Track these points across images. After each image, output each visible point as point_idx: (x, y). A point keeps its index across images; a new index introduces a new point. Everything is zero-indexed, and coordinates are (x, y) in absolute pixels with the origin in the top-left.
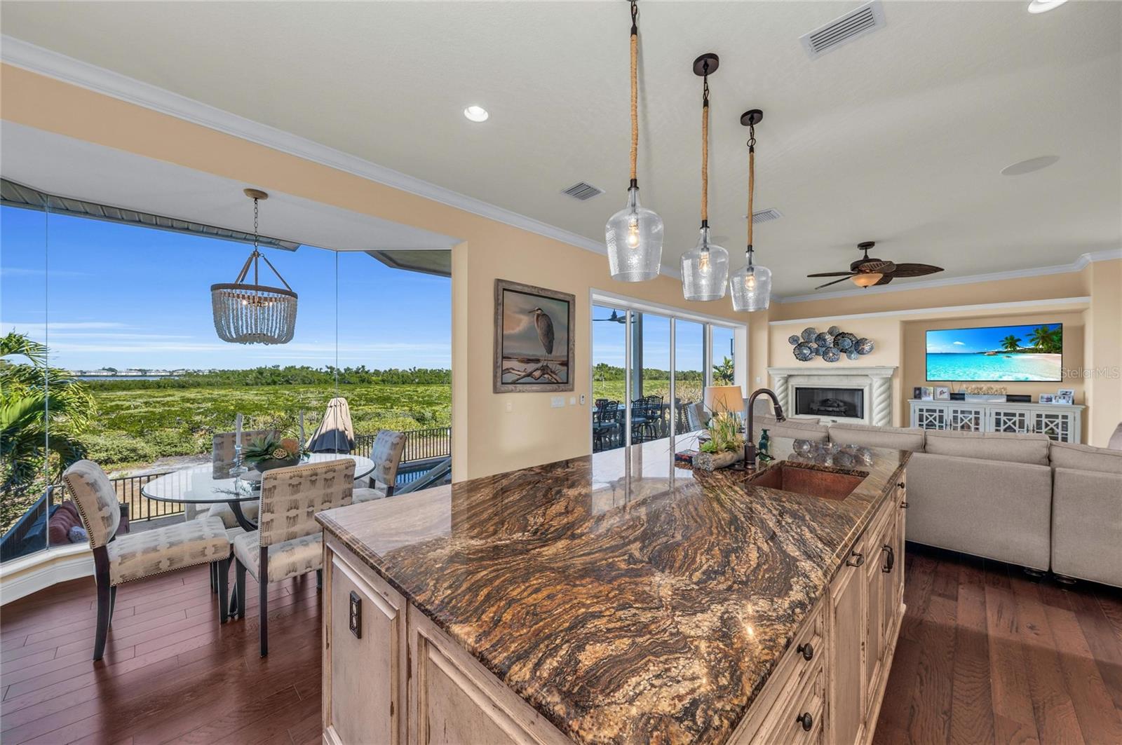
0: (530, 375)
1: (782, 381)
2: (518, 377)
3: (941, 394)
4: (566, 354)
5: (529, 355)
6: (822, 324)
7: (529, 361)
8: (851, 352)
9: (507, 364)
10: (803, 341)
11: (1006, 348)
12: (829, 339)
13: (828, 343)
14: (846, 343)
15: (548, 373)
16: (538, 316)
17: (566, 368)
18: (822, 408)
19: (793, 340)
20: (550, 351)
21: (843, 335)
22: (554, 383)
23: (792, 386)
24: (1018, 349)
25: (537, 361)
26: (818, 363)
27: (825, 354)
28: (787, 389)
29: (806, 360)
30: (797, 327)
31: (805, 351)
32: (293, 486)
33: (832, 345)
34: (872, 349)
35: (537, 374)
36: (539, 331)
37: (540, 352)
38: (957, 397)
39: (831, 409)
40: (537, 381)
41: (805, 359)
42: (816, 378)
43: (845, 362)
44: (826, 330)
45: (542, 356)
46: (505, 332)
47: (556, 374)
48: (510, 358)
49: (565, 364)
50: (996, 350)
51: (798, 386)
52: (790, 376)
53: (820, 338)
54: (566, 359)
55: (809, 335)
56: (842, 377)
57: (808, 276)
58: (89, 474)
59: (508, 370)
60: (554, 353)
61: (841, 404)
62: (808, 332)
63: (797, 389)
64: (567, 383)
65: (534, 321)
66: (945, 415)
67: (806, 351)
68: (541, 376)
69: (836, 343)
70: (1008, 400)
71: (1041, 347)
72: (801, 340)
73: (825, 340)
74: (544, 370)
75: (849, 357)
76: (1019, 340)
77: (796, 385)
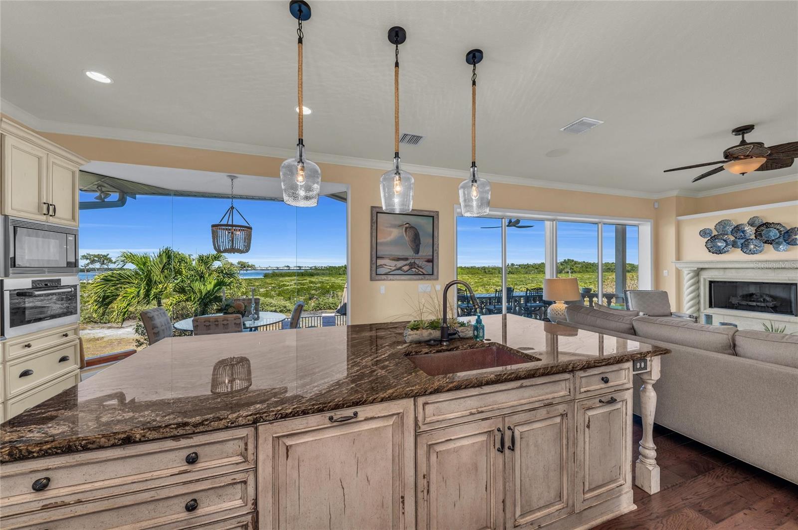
0: (400, 269)
1: (691, 274)
2: (390, 270)
4: (431, 254)
5: (399, 255)
6: (741, 215)
7: (398, 259)
8: (779, 244)
9: (380, 262)
10: (717, 233)
12: (750, 231)
13: (748, 235)
14: (771, 234)
15: (415, 268)
16: (406, 228)
17: (431, 264)
18: (744, 303)
19: (703, 233)
20: (417, 252)
21: (767, 225)
22: (420, 274)
23: (705, 279)
25: (407, 259)
26: (736, 256)
27: (744, 247)
28: (698, 282)
29: (721, 253)
30: (710, 220)
31: (719, 244)
32: (207, 326)
33: (753, 237)
35: (406, 268)
36: (407, 238)
37: (409, 253)
39: (754, 304)
40: (406, 273)
41: (719, 252)
42: (733, 271)
43: (771, 254)
44: (745, 221)
45: (410, 256)
46: (378, 241)
47: (423, 269)
48: (383, 258)
49: (431, 261)
51: (712, 280)
52: (702, 269)
53: (738, 229)
54: (431, 258)
55: (724, 227)
56: (768, 270)
57: (665, 171)
58: (150, 313)
59: (381, 266)
60: (420, 253)
61: (768, 299)
62: (722, 224)
63: (711, 282)
64: (433, 274)
65: (403, 232)
67: (721, 244)
68: (409, 269)
69: (758, 234)
72: (715, 233)
73: (746, 232)
74: (412, 265)
75: (777, 249)
77: (708, 278)
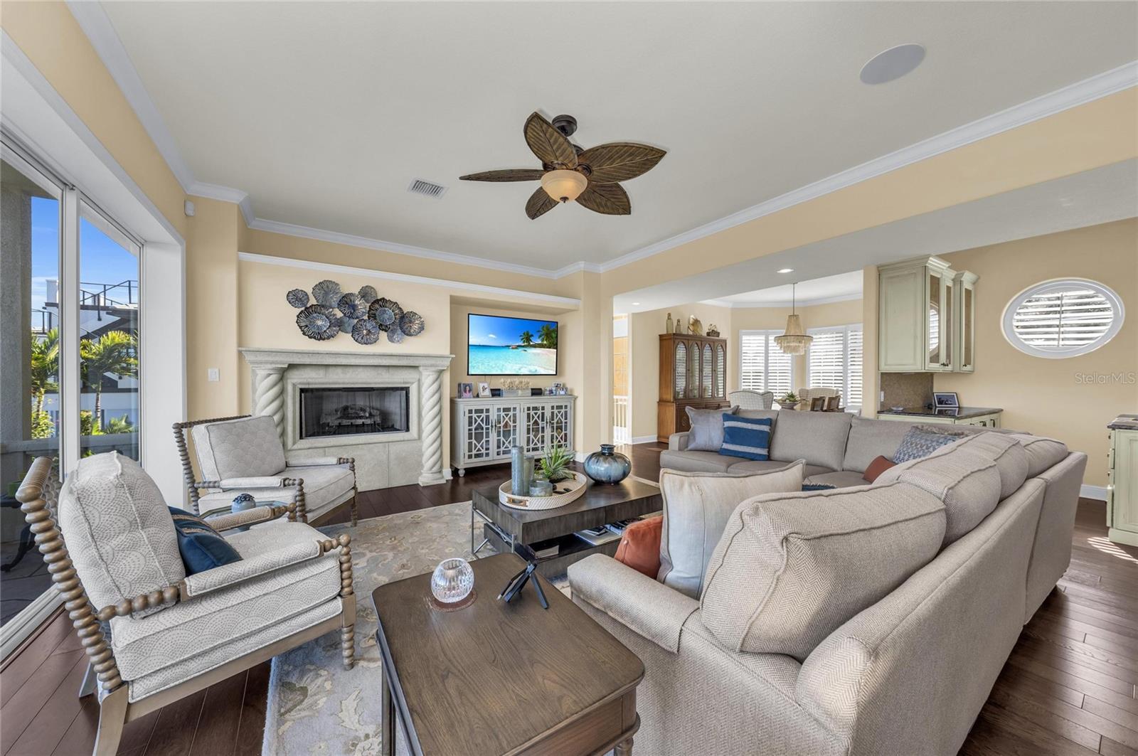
1: (274, 378)
3: (483, 390)
6: (351, 280)
8: (393, 332)
10: (315, 303)
11: (524, 342)
12: (362, 306)
13: (359, 313)
14: (386, 316)
18: (346, 422)
19: (296, 297)
21: (383, 302)
23: (294, 385)
24: (531, 343)
26: (344, 343)
27: (355, 331)
28: (282, 392)
29: (321, 339)
30: (307, 275)
31: (319, 323)
33: (366, 317)
34: (422, 328)
38: (496, 393)
39: (360, 422)
41: (319, 336)
42: (339, 370)
43: (384, 345)
44: (356, 291)
50: (517, 344)
51: (303, 387)
52: (292, 366)
53: (346, 302)
55: (326, 293)
56: (380, 369)
61: (374, 412)
62: (325, 288)
63: (302, 390)
66: (490, 414)
67: (321, 323)
69: (372, 316)
70: (533, 394)
71: (545, 342)
72: (313, 301)
73: (354, 307)
75: (391, 339)
76: (532, 336)
77: (300, 384)
